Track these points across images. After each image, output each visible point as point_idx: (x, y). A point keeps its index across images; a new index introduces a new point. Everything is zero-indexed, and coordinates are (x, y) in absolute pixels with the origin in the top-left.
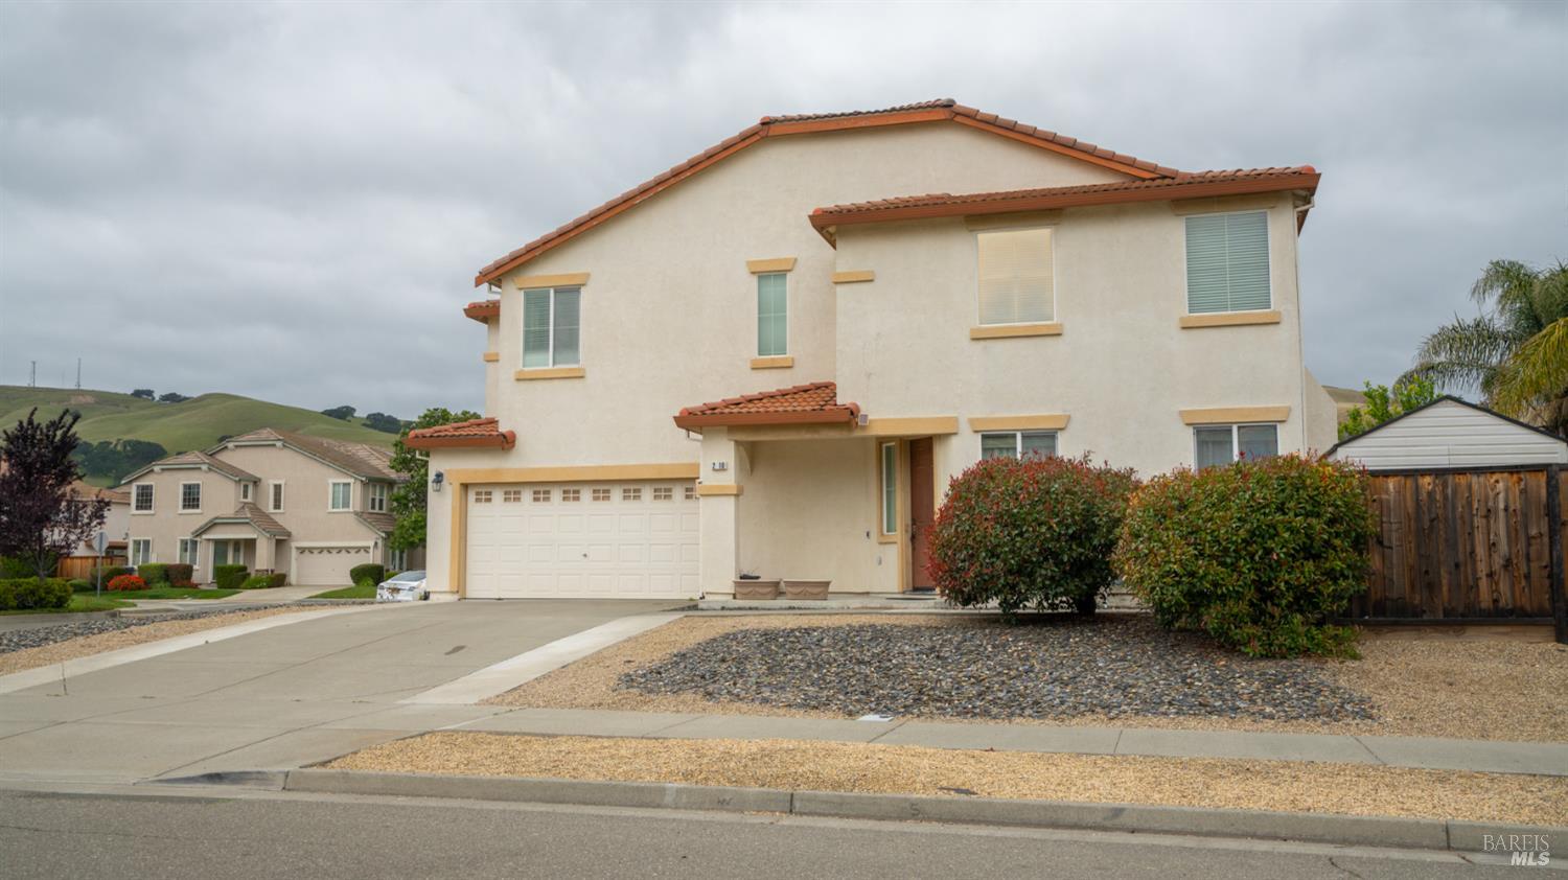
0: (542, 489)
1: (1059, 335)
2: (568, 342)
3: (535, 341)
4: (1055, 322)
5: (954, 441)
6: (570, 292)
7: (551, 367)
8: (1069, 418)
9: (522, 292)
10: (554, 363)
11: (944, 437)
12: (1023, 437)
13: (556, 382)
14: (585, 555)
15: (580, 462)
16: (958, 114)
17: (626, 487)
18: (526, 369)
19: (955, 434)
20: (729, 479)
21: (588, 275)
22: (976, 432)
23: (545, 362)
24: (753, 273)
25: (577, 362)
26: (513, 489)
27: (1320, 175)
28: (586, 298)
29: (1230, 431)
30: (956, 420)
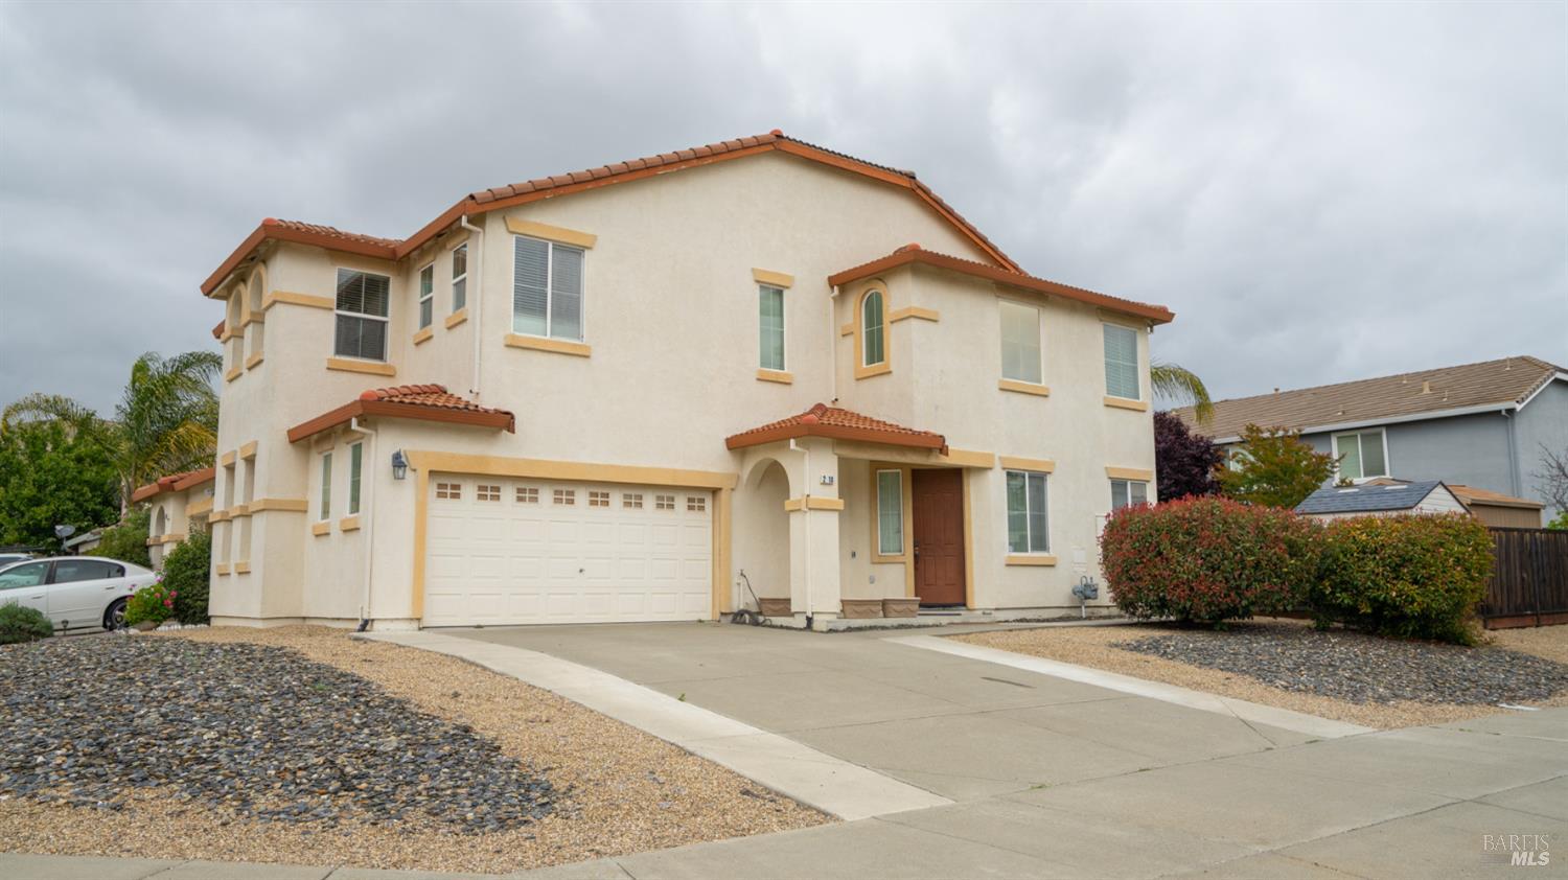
0: (528, 486)
1: (1046, 396)
2: (568, 312)
3: (528, 301)
4: (1043, 384)
5: (990, 474)
6: (572, 251)
7: (548, 337)
8: (1053, 464)
9: (514, 237)
10: (552, 334)
11: (981, 470)
12: (1030, 477)
13: (556, 357)
14: (581, 571)
15: (584, 458)
16: (919, 187)
17: (628, 492)
18: (517, 334)
19: (990, 469)
20: (832, 494)
21: (595, 238)
22: (1004, 469)
23: (538, 330)
24: (758, 282)
25: (579, 336)
26: (489, 484)
27: (1173, 315)
28: (590, 264)
29: (1126, 484)
30: (992, 456)
